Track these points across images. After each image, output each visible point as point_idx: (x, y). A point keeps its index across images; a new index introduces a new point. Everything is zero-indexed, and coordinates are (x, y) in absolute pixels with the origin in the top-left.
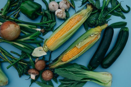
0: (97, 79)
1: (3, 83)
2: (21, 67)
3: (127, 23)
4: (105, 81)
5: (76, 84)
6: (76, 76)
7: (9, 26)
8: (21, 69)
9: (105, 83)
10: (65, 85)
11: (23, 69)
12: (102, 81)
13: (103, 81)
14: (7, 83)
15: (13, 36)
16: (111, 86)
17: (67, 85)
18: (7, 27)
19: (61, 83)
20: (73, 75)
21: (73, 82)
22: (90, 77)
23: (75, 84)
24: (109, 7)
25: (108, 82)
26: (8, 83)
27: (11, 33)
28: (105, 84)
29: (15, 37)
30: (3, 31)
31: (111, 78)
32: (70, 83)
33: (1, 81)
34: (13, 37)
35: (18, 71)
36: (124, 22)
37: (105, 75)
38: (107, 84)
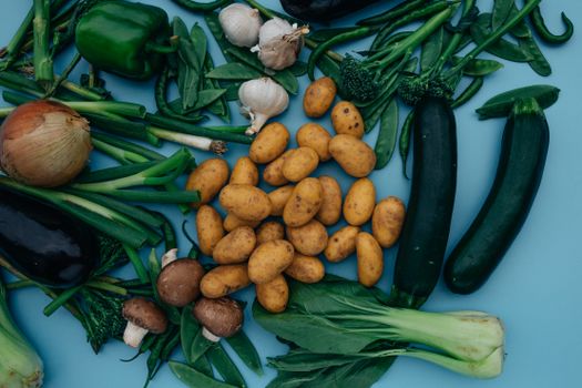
0: (437, 343)
1: (22, 383)
2: (99, 308)
3: (559, 90)
4: (475, 350)
5: (345, 370)
6: (340, 333)
7: (44, 120)
8: (98, 315)
9: (475, 356)
10: (296, 381)
11: (108, 317)
12: (459, 348)
13: (464, 349)
14: (36, 379)
15: (58, 163)
16: (499, 372)
17: (304, 380)
18: (35, 126)
19: (279, 372)
20: (329, 326)
21: (332, 363)
22: (405, 335)
23: (339, 374)
24: (481, 12)
25: (485, 352)
26: (44, 380)
27: (51, 150)
28: (472, 361)
29: (69, 172)
30: (17, 141)
31: (498, 333)
32: (316, 371)
33: (12, 374)
34: (59, 170)
35: (85, 327)
36: (546, 87)
37: (473, 320)
38: (482, 362)
